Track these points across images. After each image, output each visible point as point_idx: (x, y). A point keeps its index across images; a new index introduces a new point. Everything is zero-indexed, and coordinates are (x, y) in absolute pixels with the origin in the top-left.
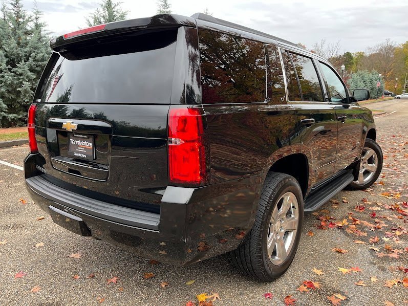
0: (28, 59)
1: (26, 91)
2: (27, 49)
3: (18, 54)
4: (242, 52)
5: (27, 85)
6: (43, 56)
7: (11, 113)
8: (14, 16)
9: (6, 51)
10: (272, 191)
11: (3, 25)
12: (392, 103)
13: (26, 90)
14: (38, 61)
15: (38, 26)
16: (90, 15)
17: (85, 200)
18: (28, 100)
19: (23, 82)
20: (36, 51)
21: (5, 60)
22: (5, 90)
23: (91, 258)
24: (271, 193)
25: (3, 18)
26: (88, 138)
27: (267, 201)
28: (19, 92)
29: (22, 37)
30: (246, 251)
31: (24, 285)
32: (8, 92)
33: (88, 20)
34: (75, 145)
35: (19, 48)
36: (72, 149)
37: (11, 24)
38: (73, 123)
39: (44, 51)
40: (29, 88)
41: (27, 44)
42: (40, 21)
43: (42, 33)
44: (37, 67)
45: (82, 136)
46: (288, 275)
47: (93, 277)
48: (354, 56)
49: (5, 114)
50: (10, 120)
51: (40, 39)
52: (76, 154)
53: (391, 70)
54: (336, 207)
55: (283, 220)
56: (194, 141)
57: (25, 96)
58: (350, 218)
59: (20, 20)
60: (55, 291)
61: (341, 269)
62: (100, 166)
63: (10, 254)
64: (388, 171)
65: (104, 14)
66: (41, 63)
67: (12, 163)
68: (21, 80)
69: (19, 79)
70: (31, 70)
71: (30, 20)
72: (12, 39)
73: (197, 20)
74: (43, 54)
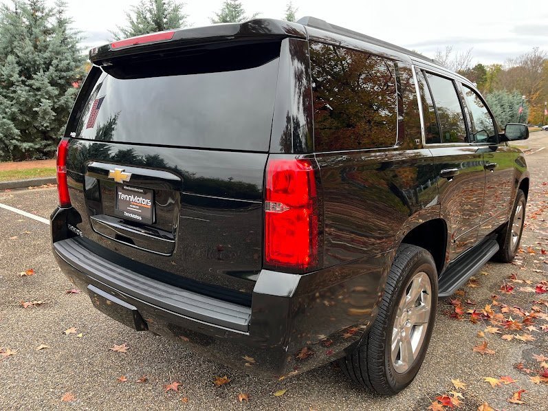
0: (48, 69)
1: (45, 112)
2: (46, 54)
3: (35, 61)
4: (342, 65)
5: (46, 104)
6: (69, 64)
7: (24, 142)
8: (29, 8)
9: (18, 57)
10: (400, 271)
11: (15, 21)
12: (539, 137)
13: (45, 110)
14: (61, 71)
15: (61, 23)
16: (132, 8)
17: (140, 279)
18: (48, 124)
19: (42, 100)
20: (59, 57)
21: (18, 69)
22: (16, 110)
23: (141, 352)
24: (399, 274)
25: (15, 11)
26: (145, 193)
27: (394, 286)
28: (36, 113)
29: (40, 38)
30: (361, 356)
31: (51, 390)
32: (22, 112)
33: (129, 16)
34: (124, 201)
35: (37, 53)
36: (121, 206)
37: (25, 20)
38: (124, 171)
39: (69, 58)
40: (50, 108)
41: (46, 47)
42: (64, 16)
43: (66, 32)
44: (60, 79)
45: (136, 190)
46: (415, 385)
47: (146, 380)
48: (488, 69)
49: (17, 143)
50: (24, 151)
51: (64, 41)
52: (126, 214)
53: (537, 90)
54: (473, 286)
55: (410, 310)
56: (302, 207)
57: (44, 118)
58: (495, 303)
59: (37, 14)
60: (94, 401)
61: (488, 379)
62: (162, 233)
63: (30, 344)
64: (541, 234)
65: (151, 7)
66: (65, 74)
67: (29, 212)
68: (38, 97)
69: (36, 95)
70: (53, 83)
71: (51, 13)
72: (27, 40)
73: (306, 27)
74: (68, 62)
